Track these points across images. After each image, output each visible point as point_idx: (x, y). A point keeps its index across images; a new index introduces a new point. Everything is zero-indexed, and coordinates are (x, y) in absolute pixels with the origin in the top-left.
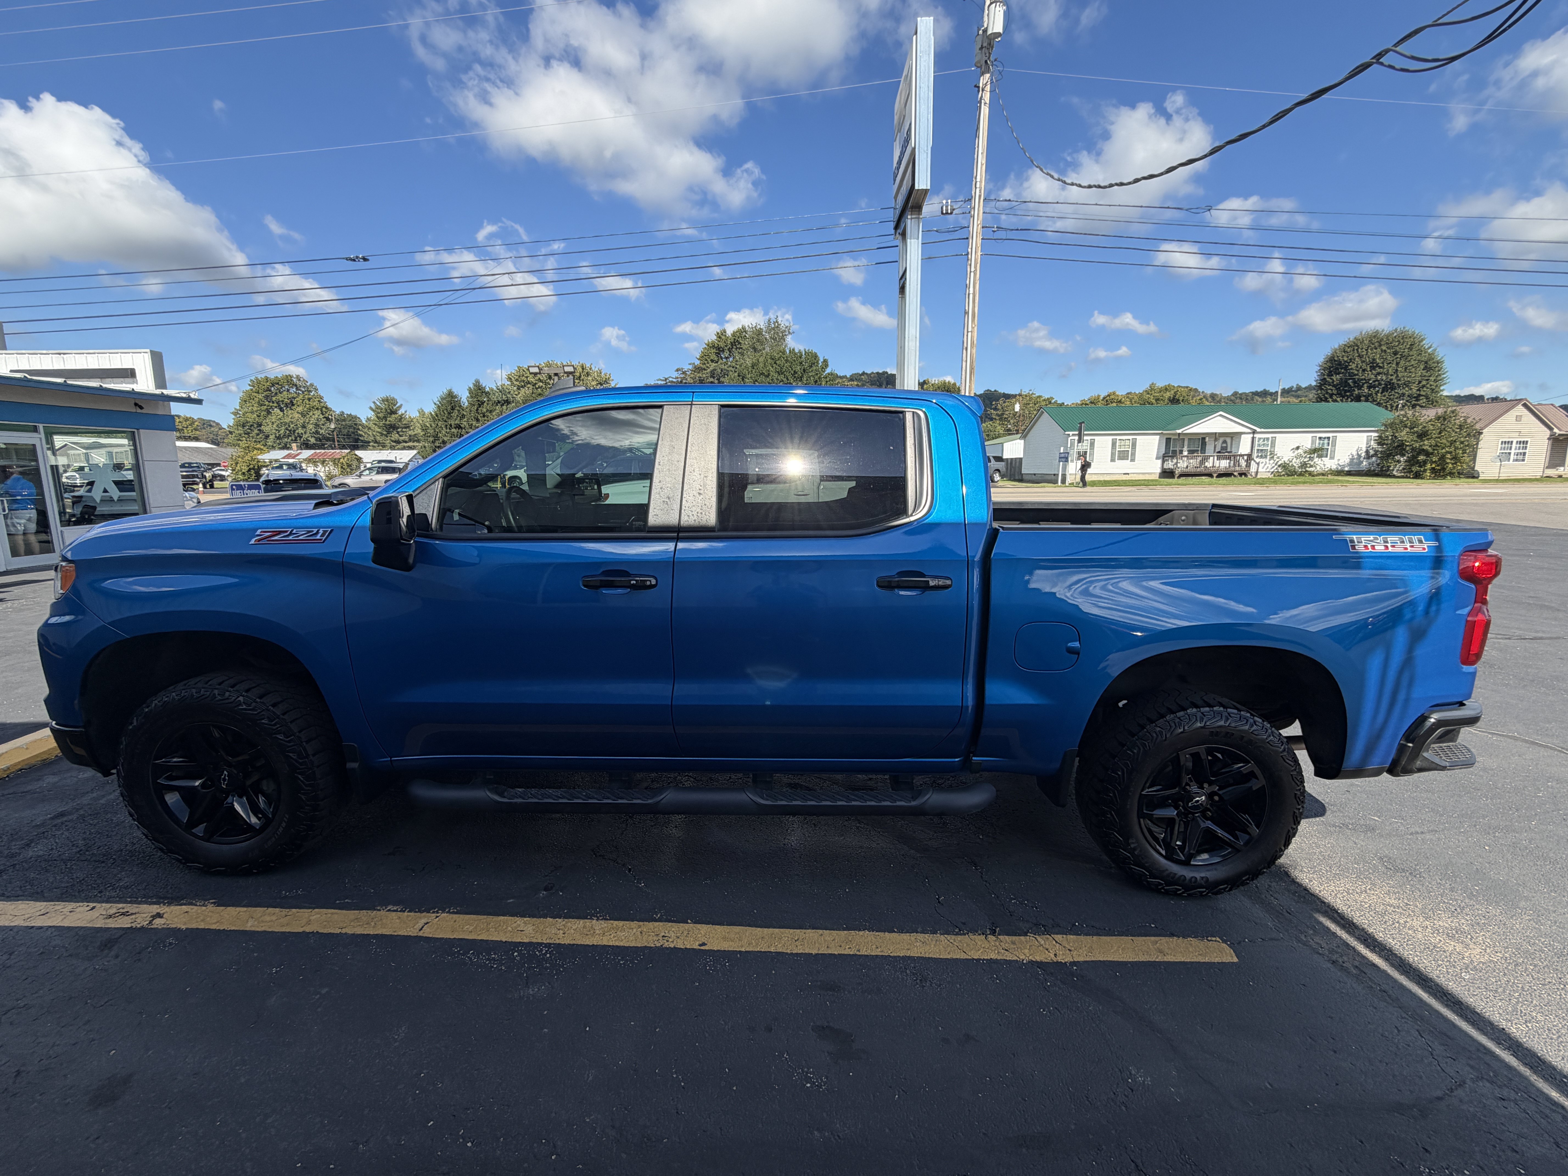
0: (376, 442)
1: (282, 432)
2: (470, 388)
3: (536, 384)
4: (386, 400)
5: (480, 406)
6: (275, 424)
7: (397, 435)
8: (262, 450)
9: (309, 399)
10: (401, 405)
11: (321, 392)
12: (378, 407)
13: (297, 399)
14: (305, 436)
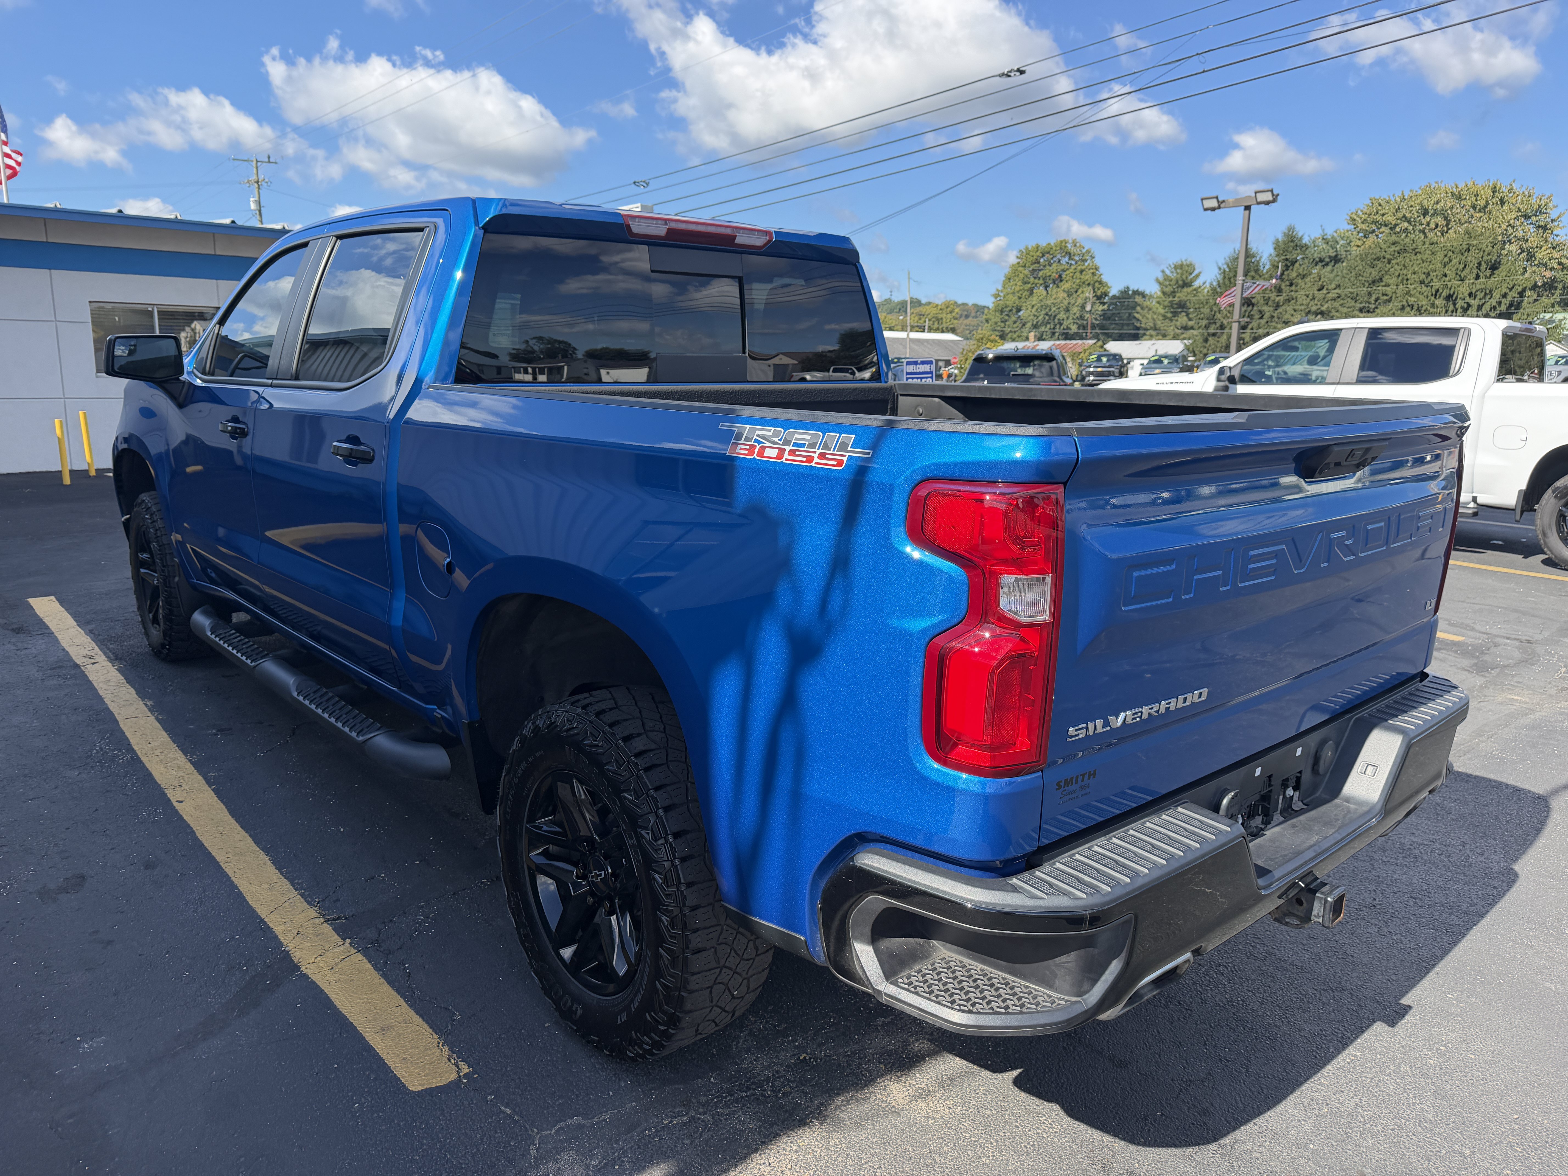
0: (1155, 328)
1: (1040, 318)
2: (1278, 239)
3: (1396, 225)
4: (1180, 267)
5: (1287, 268)
6: (1036, 308)
7: (1185, 318)
8: (996, 341)
9: (1082, 271)
10: (1200, 273)
11: (1098, 261)
12: (1167, 278)
13: (1068, 272)
14: (1065, 323)
